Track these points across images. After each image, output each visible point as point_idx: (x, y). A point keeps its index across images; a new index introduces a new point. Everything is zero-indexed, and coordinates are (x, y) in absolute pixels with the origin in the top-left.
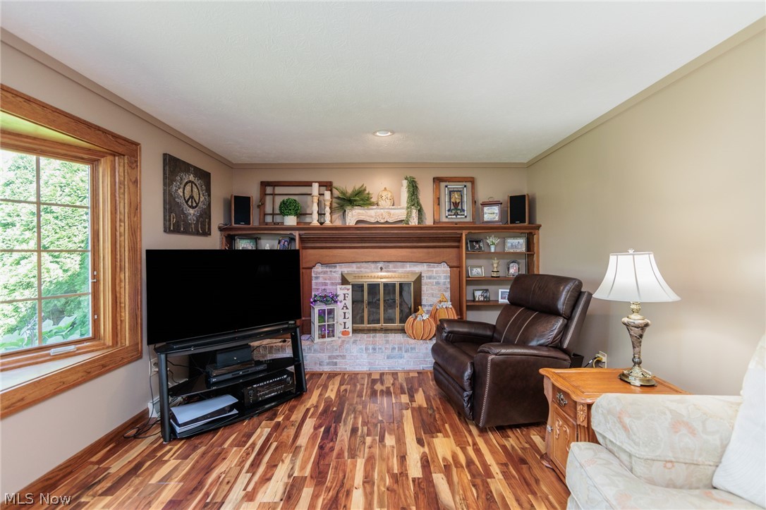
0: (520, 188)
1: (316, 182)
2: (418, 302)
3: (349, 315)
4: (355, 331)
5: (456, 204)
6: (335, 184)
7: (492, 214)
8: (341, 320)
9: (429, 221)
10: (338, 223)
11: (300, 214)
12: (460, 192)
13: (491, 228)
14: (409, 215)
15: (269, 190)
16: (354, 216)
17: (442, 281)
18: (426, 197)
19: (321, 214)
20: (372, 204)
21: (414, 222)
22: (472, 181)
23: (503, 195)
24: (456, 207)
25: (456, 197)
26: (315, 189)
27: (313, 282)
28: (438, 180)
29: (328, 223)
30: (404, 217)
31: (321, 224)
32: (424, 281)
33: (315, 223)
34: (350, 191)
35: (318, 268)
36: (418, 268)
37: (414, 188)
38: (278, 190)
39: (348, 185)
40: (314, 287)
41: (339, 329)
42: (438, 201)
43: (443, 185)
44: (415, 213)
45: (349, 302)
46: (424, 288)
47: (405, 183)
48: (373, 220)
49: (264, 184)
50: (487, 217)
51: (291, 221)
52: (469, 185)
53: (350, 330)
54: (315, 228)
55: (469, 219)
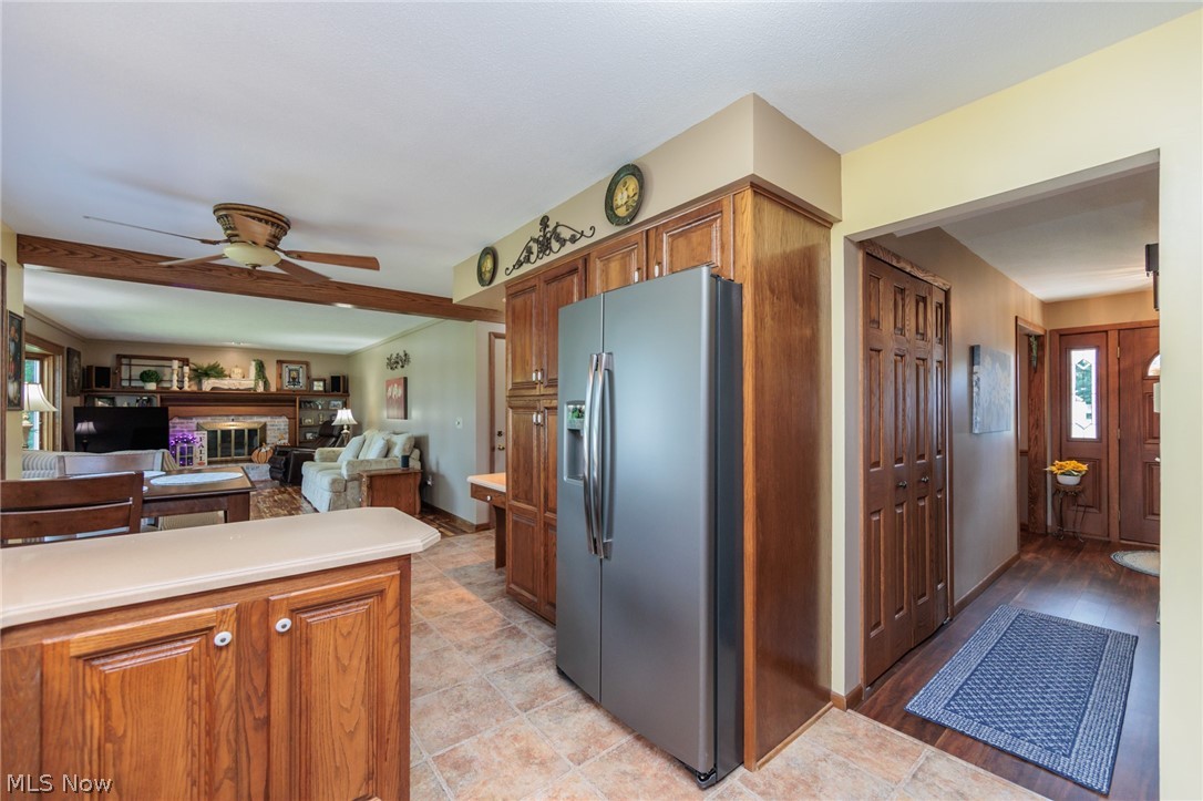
0: (337, 370)
1: (175, 359)
2: (263, 441)
3: (205, 451)
4: (210, 463)
5: (294, 379)
6: (191, 361)
7: (318, 386)
8: (198, 455)
9: (273, 389)
10: (194, 388)
11: (159, 381)
12: (297, 371)
13: (318, 394)
14: (256, 385)
15: (125, 361)
16: (208, 385)
17: (282, 427)
18: (271, 373)
19: (181, 381)
20: (226, 376)
21: (261, 389)
22: (307, 364)
23: (327, 376)
24: (294, 381)
25: (294, 374)
26: (176, 364)
27: (171, 430)
28: (280, 362)
29: (186, 388)
30: (252, 386)
31: (181, 388)
32: (268, 427)
33: (175, 388)
34: (205, 366)
35: (177, 420)
36: (263, 420)
37: (261, 367)
38: (134, 361)
39: (204, 362)
40: (171, 433)
41: (196, 461)
42: (280, 376)
43: (284, 365)
44: (261, 384)
45: (205, 443)
46: (268, 432)
47: (254, 363)
48: (226, 387)
49: (119, 357)
50: (315, 388)
51: (152, 386)
52: (304, 366)
53: (206, 462)
54: (175, 392)
55: (304, 388)
